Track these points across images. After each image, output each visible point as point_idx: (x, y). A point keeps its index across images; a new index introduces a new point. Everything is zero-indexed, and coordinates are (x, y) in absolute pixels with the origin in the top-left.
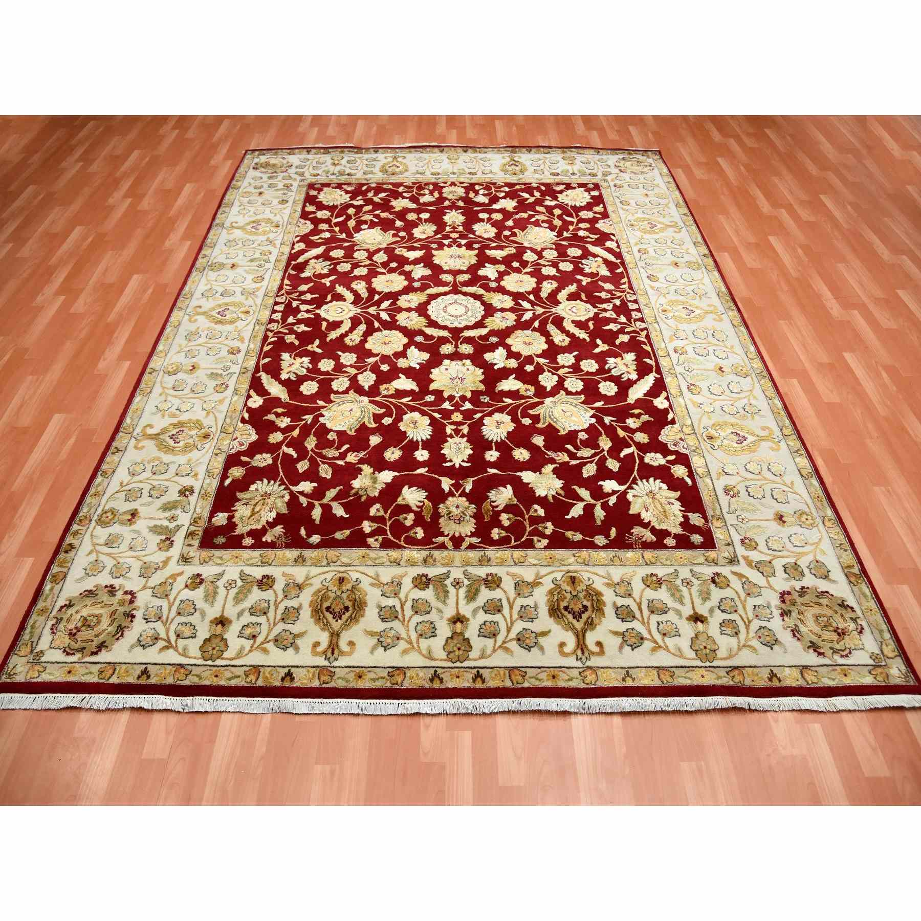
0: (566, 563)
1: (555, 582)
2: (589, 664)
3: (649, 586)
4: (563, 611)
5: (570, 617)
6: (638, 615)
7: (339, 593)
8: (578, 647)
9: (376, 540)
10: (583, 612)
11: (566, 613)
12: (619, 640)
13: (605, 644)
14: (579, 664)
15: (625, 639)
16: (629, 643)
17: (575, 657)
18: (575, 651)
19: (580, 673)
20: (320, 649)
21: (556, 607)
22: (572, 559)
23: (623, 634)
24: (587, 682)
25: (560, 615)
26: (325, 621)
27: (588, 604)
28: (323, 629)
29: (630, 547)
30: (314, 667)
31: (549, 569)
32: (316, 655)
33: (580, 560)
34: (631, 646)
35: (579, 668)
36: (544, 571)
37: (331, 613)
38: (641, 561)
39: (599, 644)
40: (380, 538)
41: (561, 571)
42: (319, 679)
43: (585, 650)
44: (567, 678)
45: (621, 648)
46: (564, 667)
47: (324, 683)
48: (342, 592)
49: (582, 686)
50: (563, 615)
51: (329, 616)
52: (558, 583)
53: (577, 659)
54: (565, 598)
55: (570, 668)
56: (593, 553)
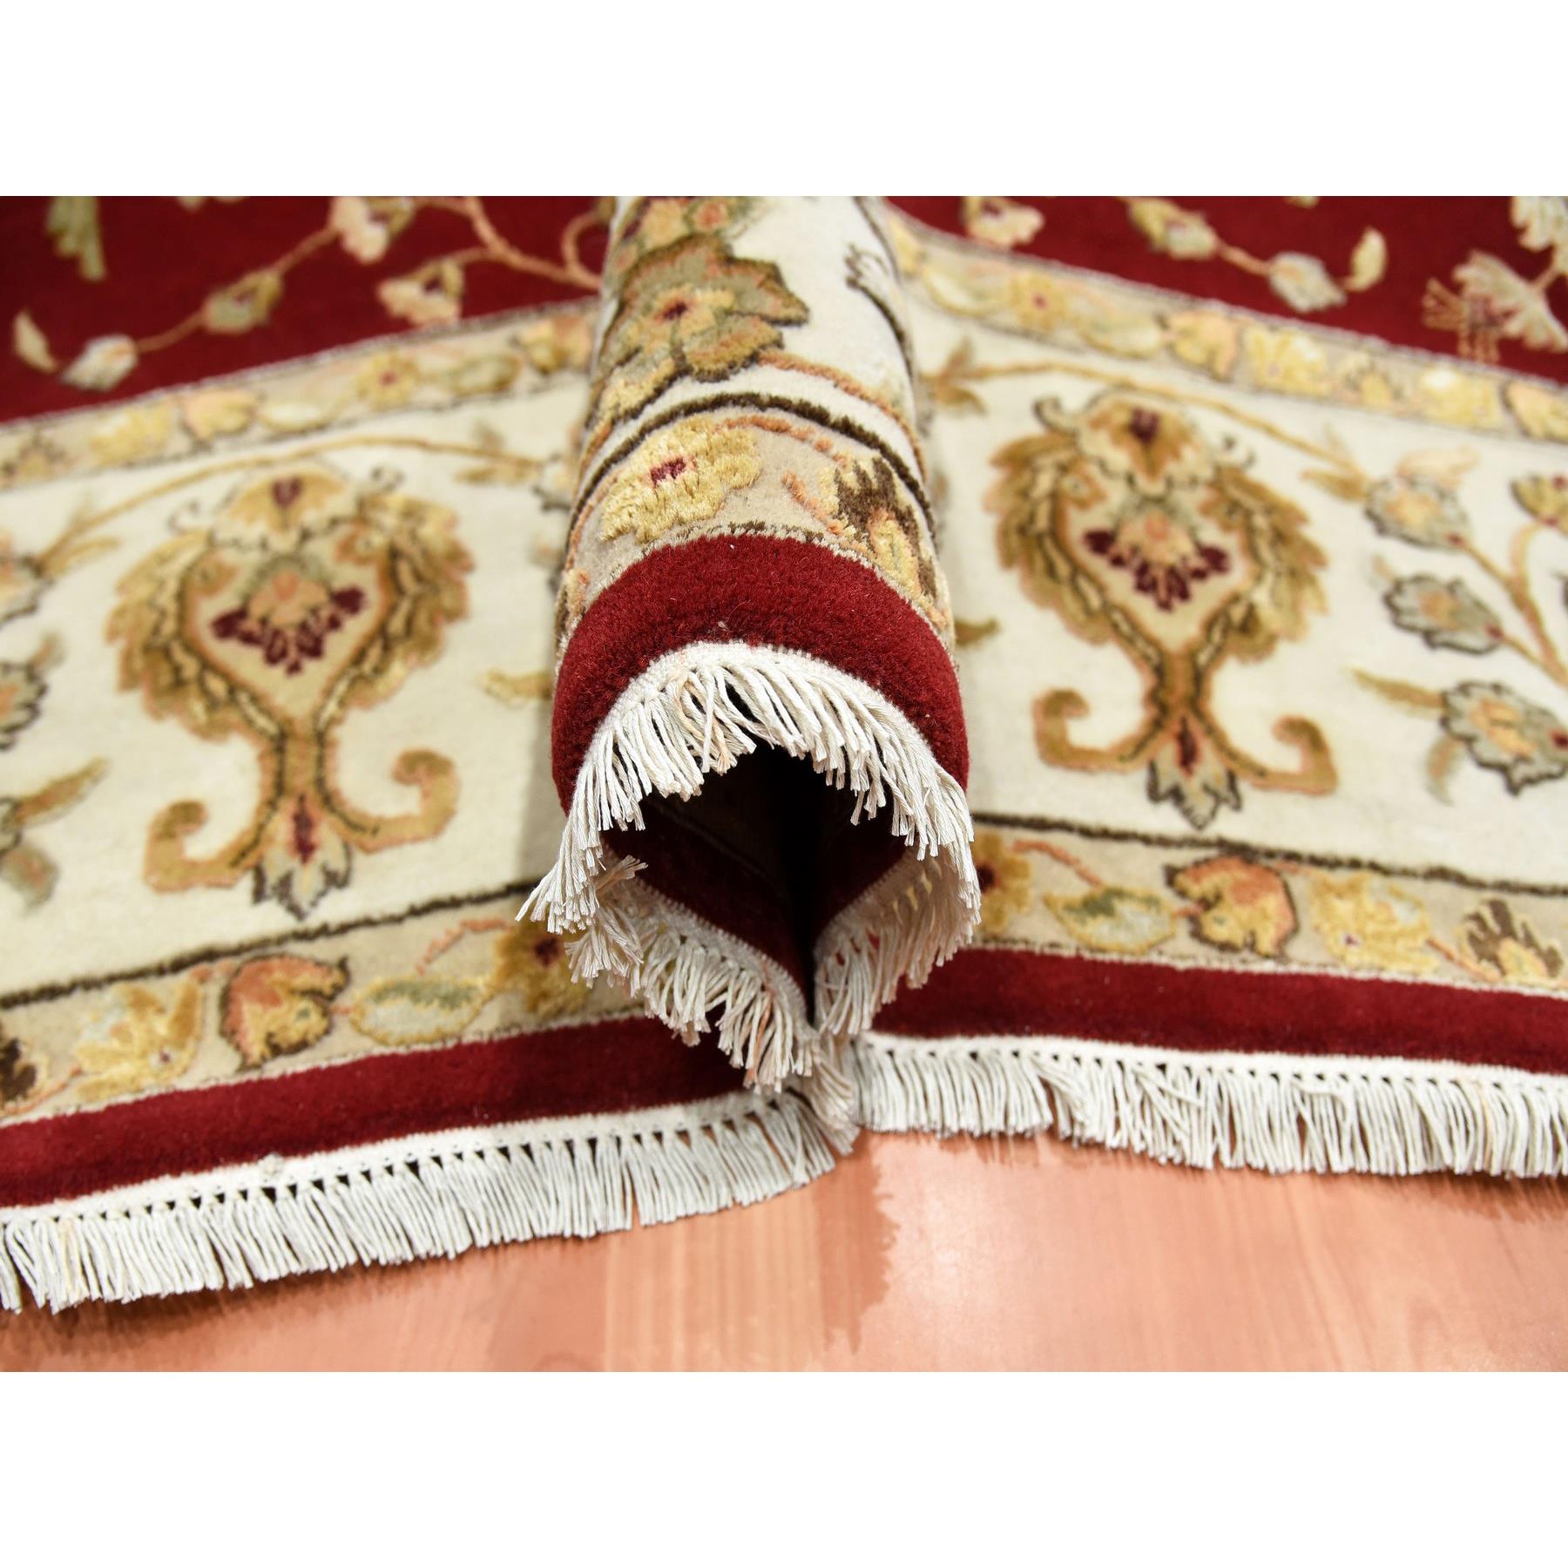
0: (1115, 340)
1: (1049, 414)
2: (1229, 826)
3: (1552, 522)
4: (1084, 554)
5: (1120, 584)
6: (1514, 624)
7: (283, 543)
8: (1156, 725)
9: (433, 285)
10: (1200, 575)
11: (1097, 564)
12: (1424, 730)
13: (1332, 734)
14: (1167, 820)
15: (1460, 726)
16: (1487, 750)
17: (1140, 776)
18: (1137, 747)
19: (1171, 875)
20: (205, 844)
21: (1042, 522)
22: (1149, 338)
23: (1443, 700)
24: (1219, 932)
25: (1063, 569)
26: (217, 686)
27: (1229, 542)
28: (210, 731)
29: (1442, 343)
30: (178, 965)
31: (1026, 353)
32: (184, 885)
33: (1191, 351)
34: (1502, 769)
35: (1163, 842)
36: (991, 351)
37: (249, 639)
38: (1497, 416)
39: (1304, 733)
40: (451, 271)
41: (1087, 374)
42: (230, 1032)
43: (1206, 749)
44: (1077, 889)
45: (1438, 768)
46: (1064, 826)
47: (276, 1050)
48: (306, 535)
49: (1183, 954)
50: (1077, 569)
51: (245, 661)
52: (1064, 422)
53: (1154, 794)
54: (1099, 496)
55: (1105, 834)
56: (1259, 333)
